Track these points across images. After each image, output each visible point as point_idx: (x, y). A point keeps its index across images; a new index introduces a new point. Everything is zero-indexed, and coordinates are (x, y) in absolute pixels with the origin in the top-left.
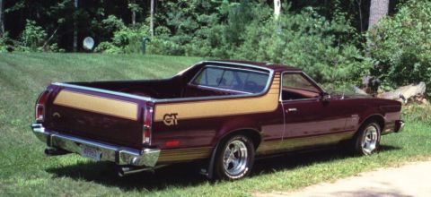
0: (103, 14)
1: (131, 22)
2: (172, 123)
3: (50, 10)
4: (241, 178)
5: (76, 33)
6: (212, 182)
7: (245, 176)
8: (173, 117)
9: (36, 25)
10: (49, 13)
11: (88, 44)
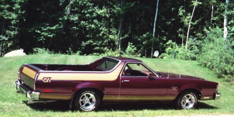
0: (165, 40)
1: (181, 44)
2: (47, 81)
3: (140, 38)
4: (91, 111)
5: (153, 49)
6: (73, 111)
7: (93, 110)
8: (48, 79)
9: (132, 45)
10: (139, 39)
11: (156, 54)
